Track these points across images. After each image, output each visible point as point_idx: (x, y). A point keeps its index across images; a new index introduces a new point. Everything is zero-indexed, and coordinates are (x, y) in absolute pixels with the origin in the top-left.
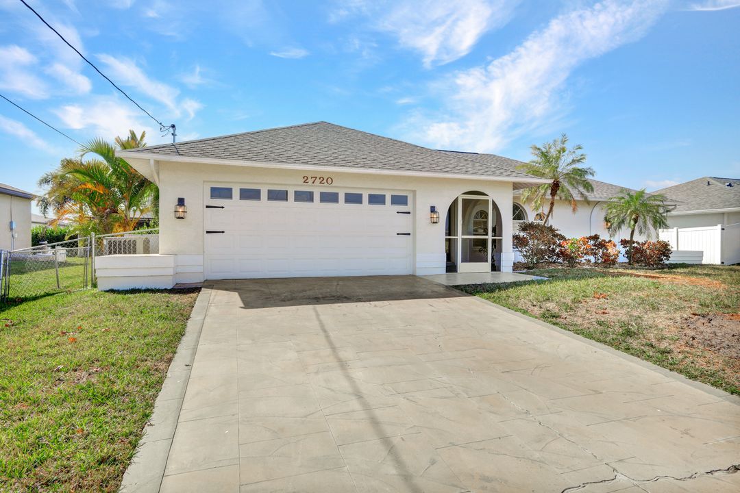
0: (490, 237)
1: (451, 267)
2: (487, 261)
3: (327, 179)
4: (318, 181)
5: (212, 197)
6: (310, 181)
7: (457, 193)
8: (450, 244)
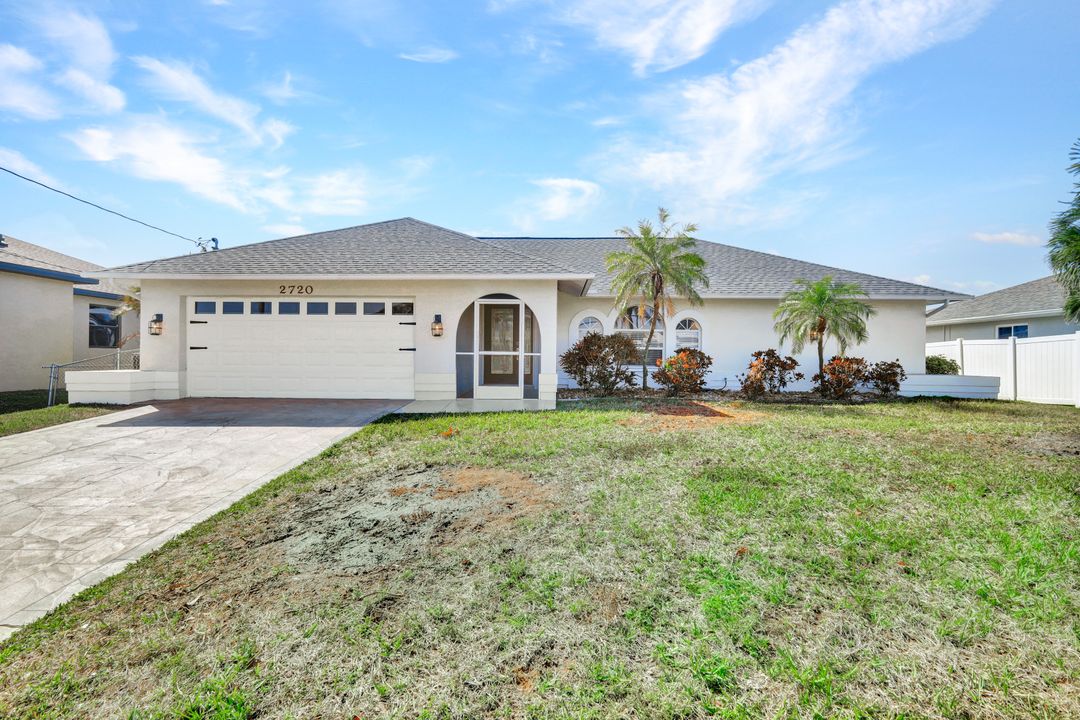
0: (521, 354)
1: (465, 391)
2: (517, 385)
3: (305, 288)
4: (296, 290)
5: (198, 312)
6: (288, 291)
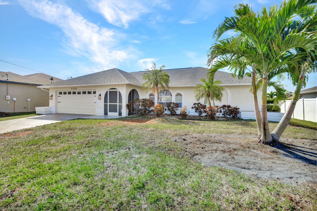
0: (118, 104)
1: (106, 114)
2: (117, 112)
3: (75, 88)
4: (74, 89)
5: (59, 94)
7: (107, 89)
8: (106, 106)
